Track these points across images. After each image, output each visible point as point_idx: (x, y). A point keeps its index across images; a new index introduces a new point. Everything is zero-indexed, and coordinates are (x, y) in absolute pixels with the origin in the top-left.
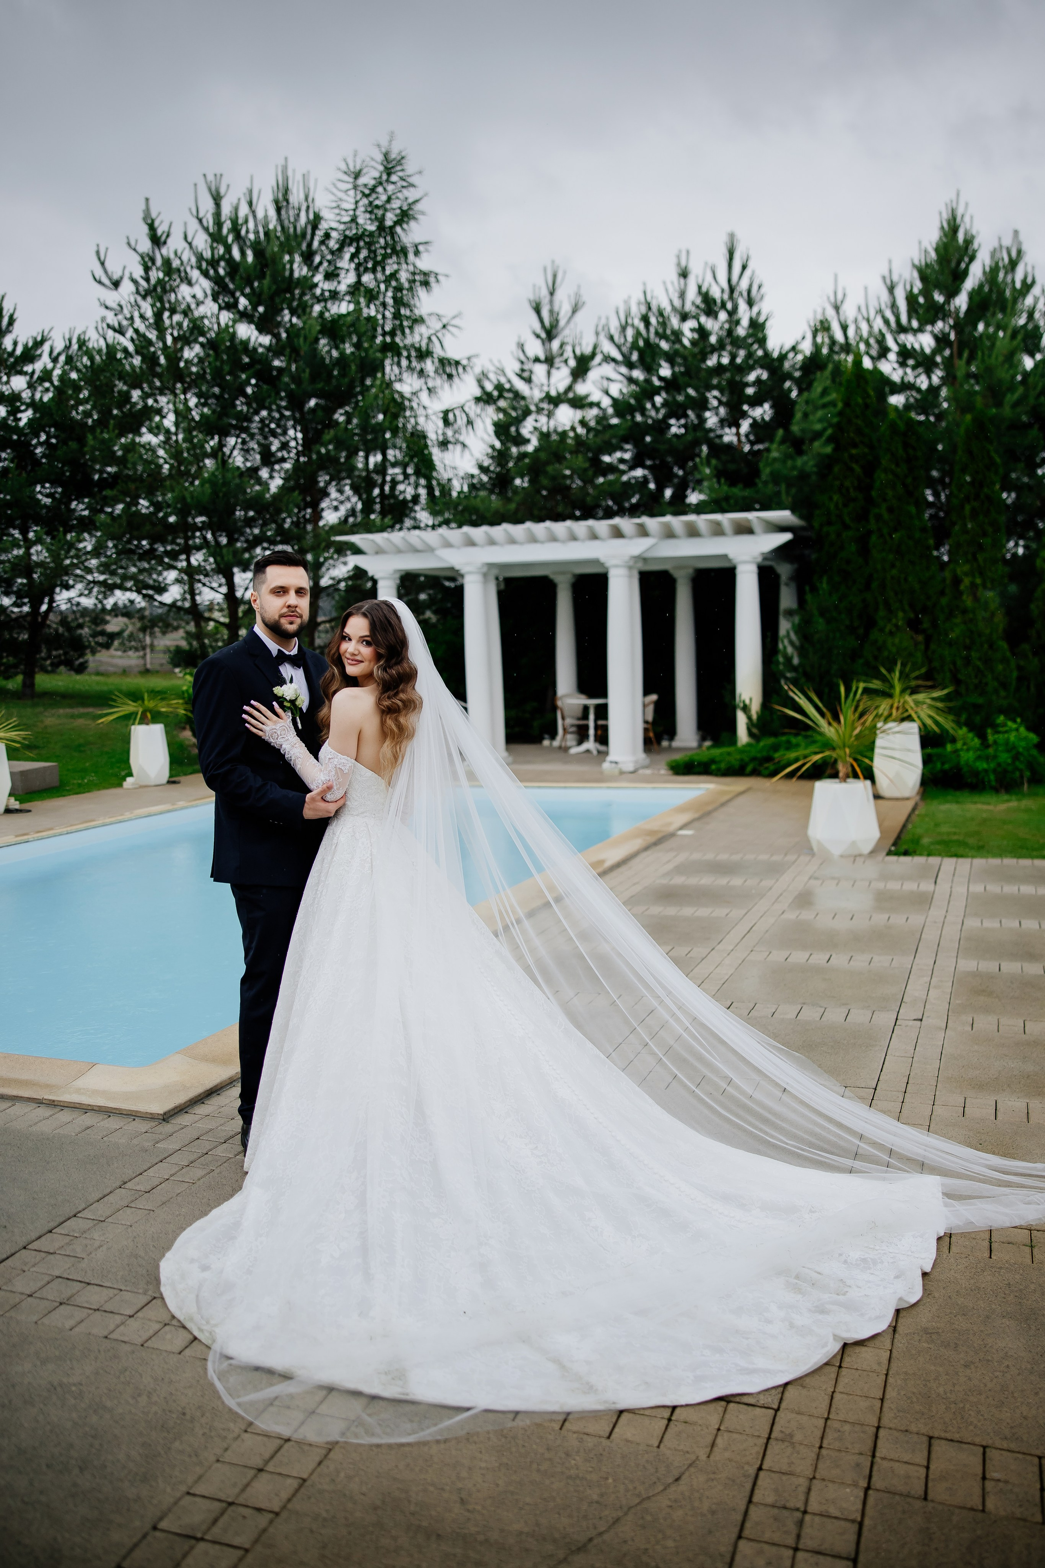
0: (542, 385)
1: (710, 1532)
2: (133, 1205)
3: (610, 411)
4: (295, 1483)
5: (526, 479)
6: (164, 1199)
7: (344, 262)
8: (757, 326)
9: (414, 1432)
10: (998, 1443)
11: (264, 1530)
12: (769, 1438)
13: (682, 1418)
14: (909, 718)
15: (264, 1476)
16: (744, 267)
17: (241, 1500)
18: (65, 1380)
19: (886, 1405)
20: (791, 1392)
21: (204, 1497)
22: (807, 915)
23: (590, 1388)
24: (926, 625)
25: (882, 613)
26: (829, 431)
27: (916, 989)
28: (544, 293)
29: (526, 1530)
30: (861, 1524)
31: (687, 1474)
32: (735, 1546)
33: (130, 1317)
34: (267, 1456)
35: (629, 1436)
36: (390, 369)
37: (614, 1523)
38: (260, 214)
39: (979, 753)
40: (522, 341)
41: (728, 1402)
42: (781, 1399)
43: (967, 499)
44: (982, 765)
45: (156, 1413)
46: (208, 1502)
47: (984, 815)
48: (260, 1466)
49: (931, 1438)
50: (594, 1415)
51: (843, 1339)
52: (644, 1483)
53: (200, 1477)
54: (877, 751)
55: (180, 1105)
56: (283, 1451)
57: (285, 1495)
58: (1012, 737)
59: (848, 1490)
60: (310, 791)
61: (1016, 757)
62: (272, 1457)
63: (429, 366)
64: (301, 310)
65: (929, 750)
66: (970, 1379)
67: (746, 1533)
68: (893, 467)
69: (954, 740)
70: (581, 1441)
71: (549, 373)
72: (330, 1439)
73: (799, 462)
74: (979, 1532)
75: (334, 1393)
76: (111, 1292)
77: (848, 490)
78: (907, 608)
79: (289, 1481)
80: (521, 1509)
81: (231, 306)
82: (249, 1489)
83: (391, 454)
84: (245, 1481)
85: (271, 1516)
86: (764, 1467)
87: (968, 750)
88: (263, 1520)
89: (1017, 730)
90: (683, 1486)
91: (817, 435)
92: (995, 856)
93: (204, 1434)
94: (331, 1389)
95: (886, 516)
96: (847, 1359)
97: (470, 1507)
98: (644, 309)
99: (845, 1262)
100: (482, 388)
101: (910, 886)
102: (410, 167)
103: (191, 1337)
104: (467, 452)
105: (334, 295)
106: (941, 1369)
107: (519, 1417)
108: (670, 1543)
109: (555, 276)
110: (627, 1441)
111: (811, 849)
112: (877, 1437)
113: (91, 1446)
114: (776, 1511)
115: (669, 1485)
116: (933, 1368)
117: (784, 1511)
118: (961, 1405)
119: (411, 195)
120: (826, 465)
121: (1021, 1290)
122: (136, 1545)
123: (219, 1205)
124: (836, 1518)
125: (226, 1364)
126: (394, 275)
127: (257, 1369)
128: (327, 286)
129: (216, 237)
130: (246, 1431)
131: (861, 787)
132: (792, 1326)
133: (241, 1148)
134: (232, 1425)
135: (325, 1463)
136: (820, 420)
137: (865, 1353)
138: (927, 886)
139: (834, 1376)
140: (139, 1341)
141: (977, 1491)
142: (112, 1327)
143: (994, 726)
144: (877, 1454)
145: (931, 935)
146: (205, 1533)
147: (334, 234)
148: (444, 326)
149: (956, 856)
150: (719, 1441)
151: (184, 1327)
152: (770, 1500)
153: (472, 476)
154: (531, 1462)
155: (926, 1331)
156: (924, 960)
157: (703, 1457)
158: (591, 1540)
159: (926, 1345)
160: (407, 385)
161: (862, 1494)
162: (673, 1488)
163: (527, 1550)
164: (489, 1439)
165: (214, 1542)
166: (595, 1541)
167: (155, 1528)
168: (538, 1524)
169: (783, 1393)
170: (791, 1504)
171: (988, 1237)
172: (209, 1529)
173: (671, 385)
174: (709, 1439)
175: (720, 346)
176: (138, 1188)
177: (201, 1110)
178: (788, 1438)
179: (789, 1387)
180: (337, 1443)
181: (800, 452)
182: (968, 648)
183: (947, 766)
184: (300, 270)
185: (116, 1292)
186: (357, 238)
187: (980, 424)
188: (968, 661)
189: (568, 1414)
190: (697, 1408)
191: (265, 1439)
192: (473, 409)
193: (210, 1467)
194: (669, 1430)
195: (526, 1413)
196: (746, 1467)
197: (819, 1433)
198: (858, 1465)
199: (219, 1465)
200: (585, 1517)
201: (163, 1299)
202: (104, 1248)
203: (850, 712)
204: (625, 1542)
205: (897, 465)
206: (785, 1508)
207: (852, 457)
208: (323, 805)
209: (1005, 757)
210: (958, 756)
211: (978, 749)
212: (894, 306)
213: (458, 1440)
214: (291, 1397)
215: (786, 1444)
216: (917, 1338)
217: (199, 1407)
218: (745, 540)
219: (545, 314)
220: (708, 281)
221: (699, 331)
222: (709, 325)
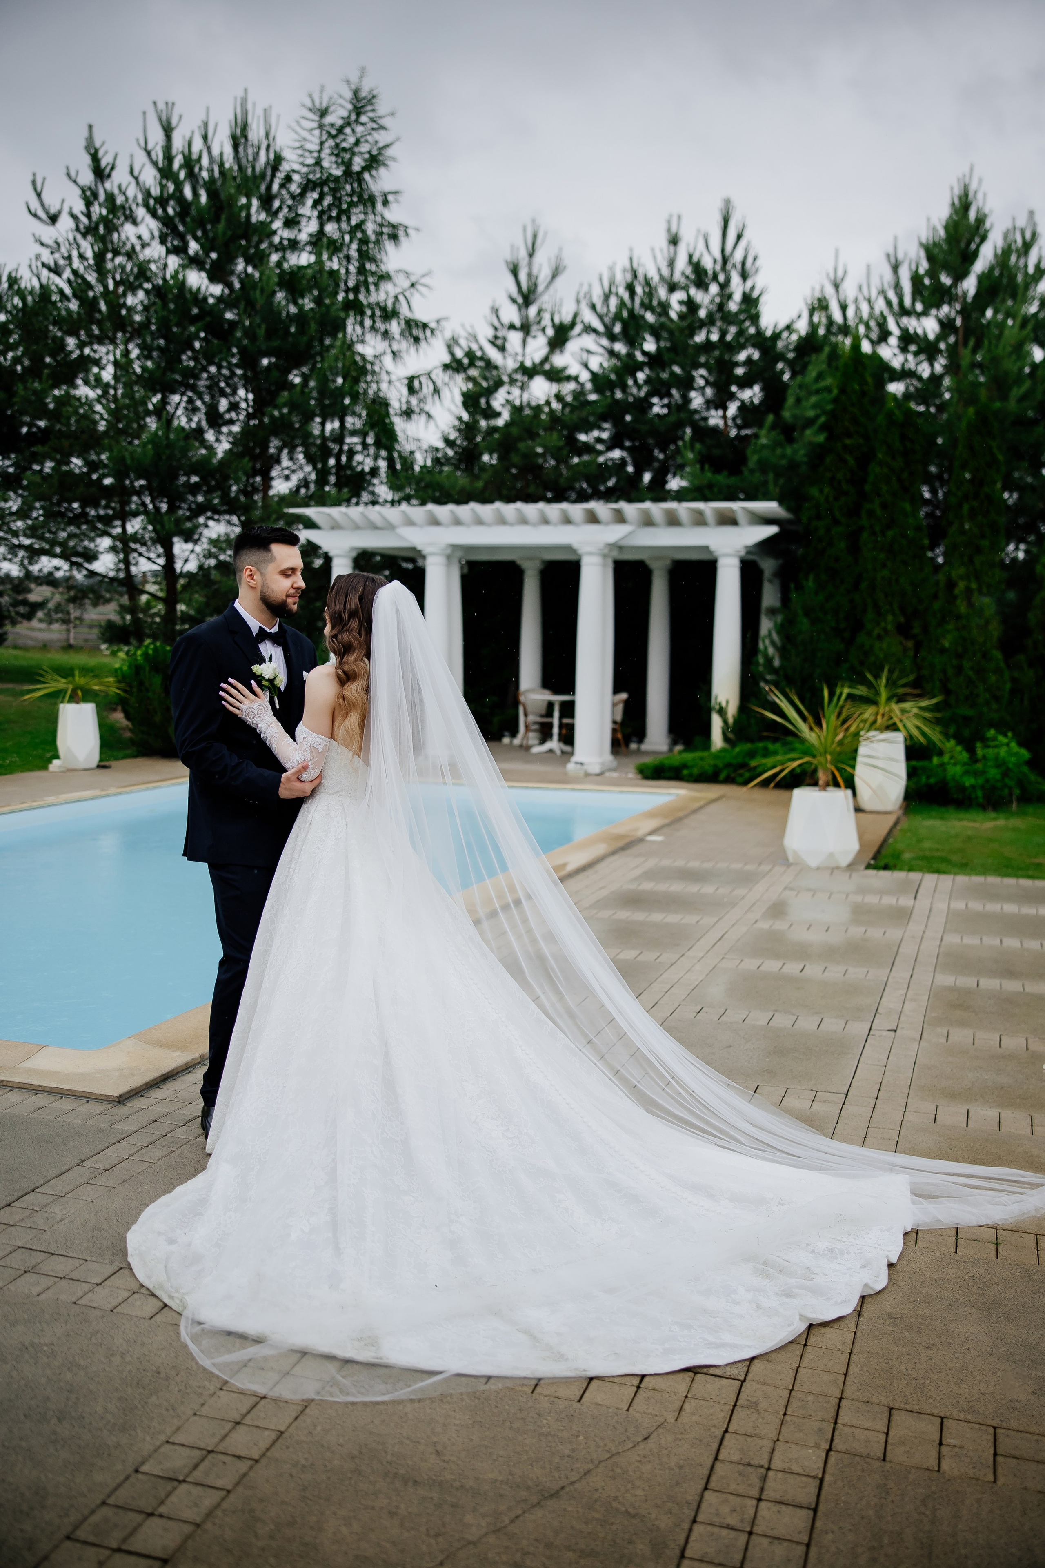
0: (517, 354)
1: (677, 1483)
2: (92, 1182)
3: (589, 386)
4: (274, 1436)
5: (495, 456)
6: (125, 1177)
7: (306, 209)
8: (750, 302)
9: (388, 1393)
10: (955, 1414)
11: (245, 1475)
12: (735, 1405)
13: (651, 1386)
14: (893, 727)
15: (241, 1429)
16: (739, 237)
17: (220, 1448)
18: (36, 1341)
19: (848, 1378)
20: (757, 1366)
21: (183, 1445)
22: (780, 925)
23: (561, 1357)
24: (916, 630)
25: (870, 615)
26: (823, 419)
27: (891, 1001)
28: (523, 254)
29: (500, 1478)
30: (822, 1480)
31: (655, 1433)
32: (702, 1496)
33: (97, 1285)
34: (244, 1411)
35: (599, 1400)
36: (352, 329)
37: (585, 1474)
38: (216, 152)
39: (966, 767)
40: (497, 306)
41: (696, 1373)
42: (747, 1372)
43: (966, 498)
44: (969, 781)
45: (130, 1372)
46: (188, 1450)
47: (970, 833)
48: (238, 1420)
49: (891, 1409)
50: (567, 1381)
51: (809, 1319)
52: (614, 1440)
53: (178, 1429)
54: (860, 759)
55: (136, 1089)
56: (259, 1406)
57: (263, 1445)
58: (1003, 752)
59: (810, 1451)
60: (286, 771)
61: (1006, 773)
62: (249, 1412)
63: (395, 327)
64: (258, 259)
65: (914, 763)
66: (931, 1359)
67: (712, 1485)
68: (889, 460)
69: (941, 753)
70: (552, 1403)
71: (524, 342)
72: (305, 1397)
73: (789, 451)
74: (933, 1488)
75: (306, 1357)
76: (77, 1263)
77: (839, 482)
78: (897, 611)
79: (267, 1433)
80: (495, 1460)
81: (180, 250)
82: (227, 1438)
83: (351, 422)
84: (223, 1432)
85: (250, 1462)
86: (729, 1430)
87: (955, 764)
88: (243, 1466)
89: (1008, 745)
90: (652, 1444)
91: (810, 422)
92: (978, 873)
93: (180, 1391)
94: (304, 1353)
95: (879, 512)
96: (812, 1338)
97: (446, 1458)
98: (629, 277)
99: (813, 1252)
100: (452, 354)
101: (889, 901)
102: (382, 107)
103: (161, 1304)
104: (432, 423)
105: (294, 245)
106: (904, 1350)
107: (491, 1381)
108: (639, 1492)
109: (535, 237)
110: (597, 1404)
111: (787, 859)
112: (839, 1407)
113: (68, 1399)
114: (741, 1467)
115: (638, 1443)
116: (896, 1348)
117: (749, 1468)
118: (922, 1381)
119: (382, 138)
120: (818, 454)
121: (984, 1282)
122: (119, 1486)
123: (182, 1183)
124: (798, 1474)
125: (199, 1328)
126: (359, 226)
127: (229, 1333)
128: (286, 234)
129: (166, 172)
130: (221, 1389)
131: (842, 796)
132: (759, 1307)
133: (201, 1131)
134: (207, 1383)
135: (301, 1417)
136: (815, 406)
137: (830, 1334)
138: (906, 901)
139: (799, 1353)
140: (109, 1307)
141: (934, 1454)
142: (80, 1294)
143: (983, 739)
144: (839, 1421)
145: (908, 950)
146: (187, 1476)
147: (296, 177)
148: (413, 285)
149: (938, 871)
150: (687, 1406)
151: (154, 1295)
152: (736, 1457)
153: (437, 450)
154: (504, 1421)
155: (890, 1316)
156: (901, 973)
157: (673, 1420)
158: (563, 1488)
159: (889, 1328)
160: (370, 348)
161: (824, 1455)
162: (642, 1446)
163: (501, 1495)
164: (462, 1400)
165: (196, 1484)
166: (567, 1489)
167: (137, 1471)
168: (511, 1474)
169: (749, 1367)
170: (755, 1462)
171: (954, 1234)
172: (191, 1472)
173: (655, 361)
174: (678, 1404)
175: (710, 321)
176: (97, 1166)
177: (157, 1094)
178: (754, 1406)
179: (755, 1361)
180: (313, 1400)
181: (790, 440)
182: (959, 656)
183: (932, 781)
184: (258, 215)
185: (81, 1262)
186: (321, 183)
187: (983, 418)
188: (959, 669)
189: (540, 1379)
190: (665, 1377)
191: (242, 1396)
192: (440, 377)
193: (188, 1419)
194: (638, 1395)
195: (498, 1378)
196: (713, 1429)
197: (784, 1402)
198: (820, 1430)
199: (196, 1418)
200: (557, 1469)
201: (131, 1269)
202: (66, 1221)
203: (833, 718)
204: (596, 1490)
205: (893, 458)
206: (749, 1465)
207: (845, 447)
208: (298, 785)
209: (994, 773)
210: (945, 770)
211: (965, 764)
212: (897, 287)
213: (432, 1400)
214: (266, 1359)
215: (752, 1410)
216: (881, 1321)
217: (174, 1367)
218: (728, 531)
219: (523, 276)
220: (699, 250)
221: (688, 304)
222: (699, 297)
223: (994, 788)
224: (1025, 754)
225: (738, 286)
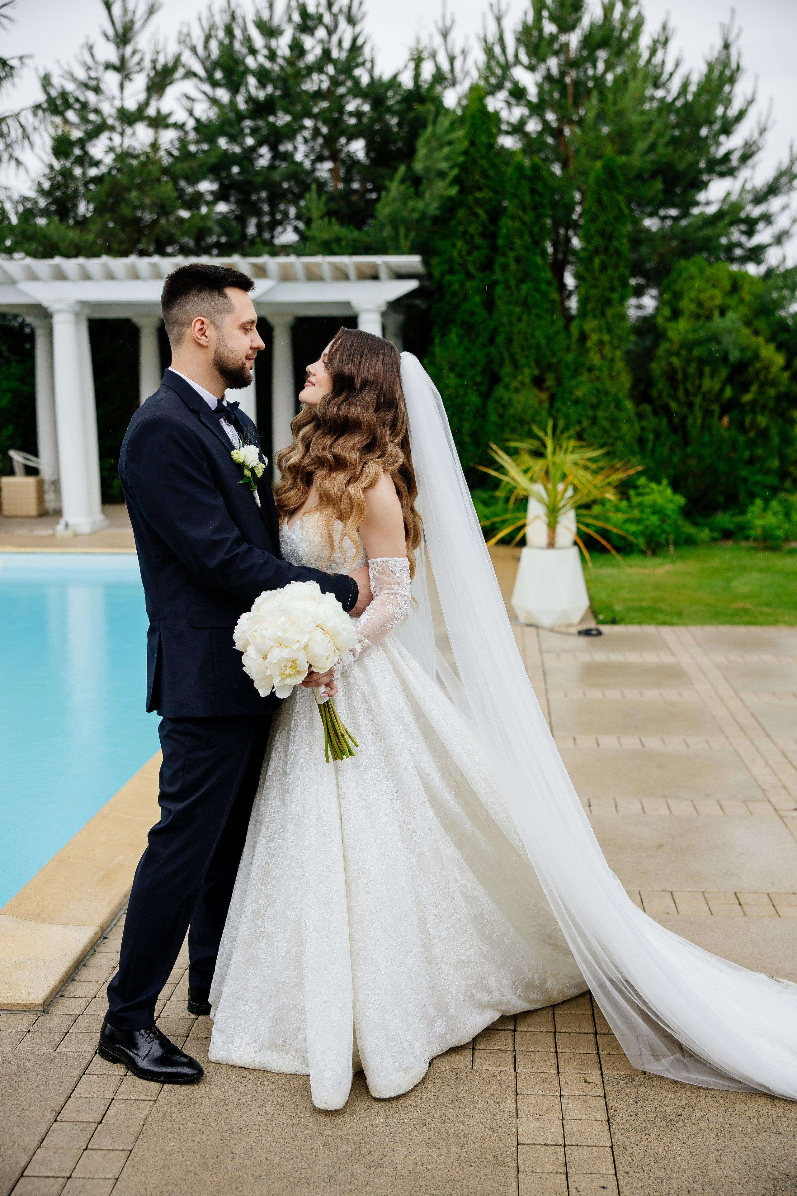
0: (114, 98)
3: (194, 135)
5: (91, 207)
24: (550, 381)
25: (507, 369)
26: (455, 172)
39: (626, 515)
40: (91, 42)
43: (597, 251)
44: (630, 528)
58: (658, 499)
61: (664, 520)
68: (520, 213)
71: (122, 86)
73: (420, 205)
77: (472, 236)
78: (533, 365)
89: (662, 491)
91: (442, 175)
95: (513, 266)
98: (227, 18)
100: (48, 94)
104: (22, 170)
120: (449, 208)
136: (447, 158)
143: (636, 488)
153: (26, 199)
175: (320, 68)
181: (418, 194)
182: (594, 407)
187: (610, 171)
188: (594, 420)
205: (525, 211)
207: (477, 201)
212: (501, 40)
218: (370, 286)
219: (117, 10)
221: (297, 48)
222: (308, 42)
223: (653, 534)
224: (680, 500)
225: (345, 32)
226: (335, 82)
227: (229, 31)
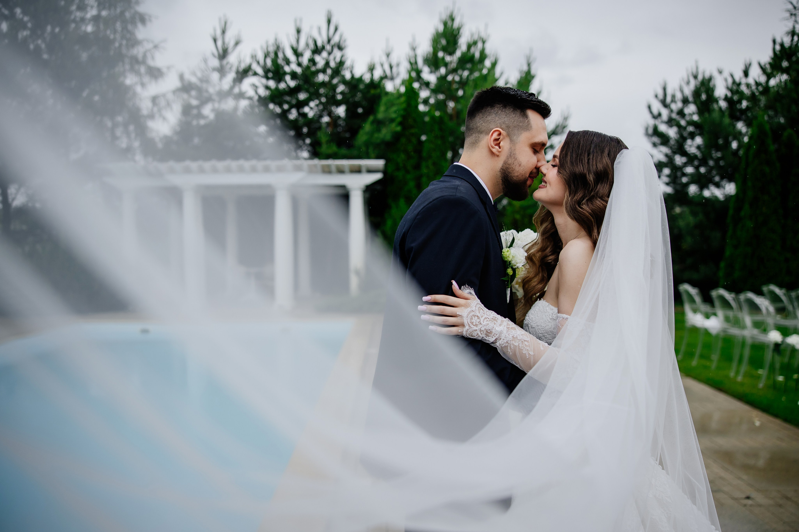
0: (216, 85)
3: (257, 103)
8: (341, 64)
16: (336, 29)
26: (399, 119)
28: (219, 32)
40: (205, 58)
63: (143, 69)
71: (221, 79)
73: (381, 135)
91: (392, 120)
95: (431, 167)
98: (275, 48)
100: (182, 82)
104: (166, 123)
109: (226, 23)
120: (397, 137)
126: (122, 13)
128: (79, 14)
136: (395, 112)
148: (155, 47)
160: (130, 80)
175: (324, 71)
192: (170, 96)
207: (411, 134)
212: (415, 58)
218: (357, 176)
219: (219, 43)
220: (316, 35)
221: (312, 61)
222: (318, 58)
225: (337, 54)
226: (332, 77)
227: (276, 54)
